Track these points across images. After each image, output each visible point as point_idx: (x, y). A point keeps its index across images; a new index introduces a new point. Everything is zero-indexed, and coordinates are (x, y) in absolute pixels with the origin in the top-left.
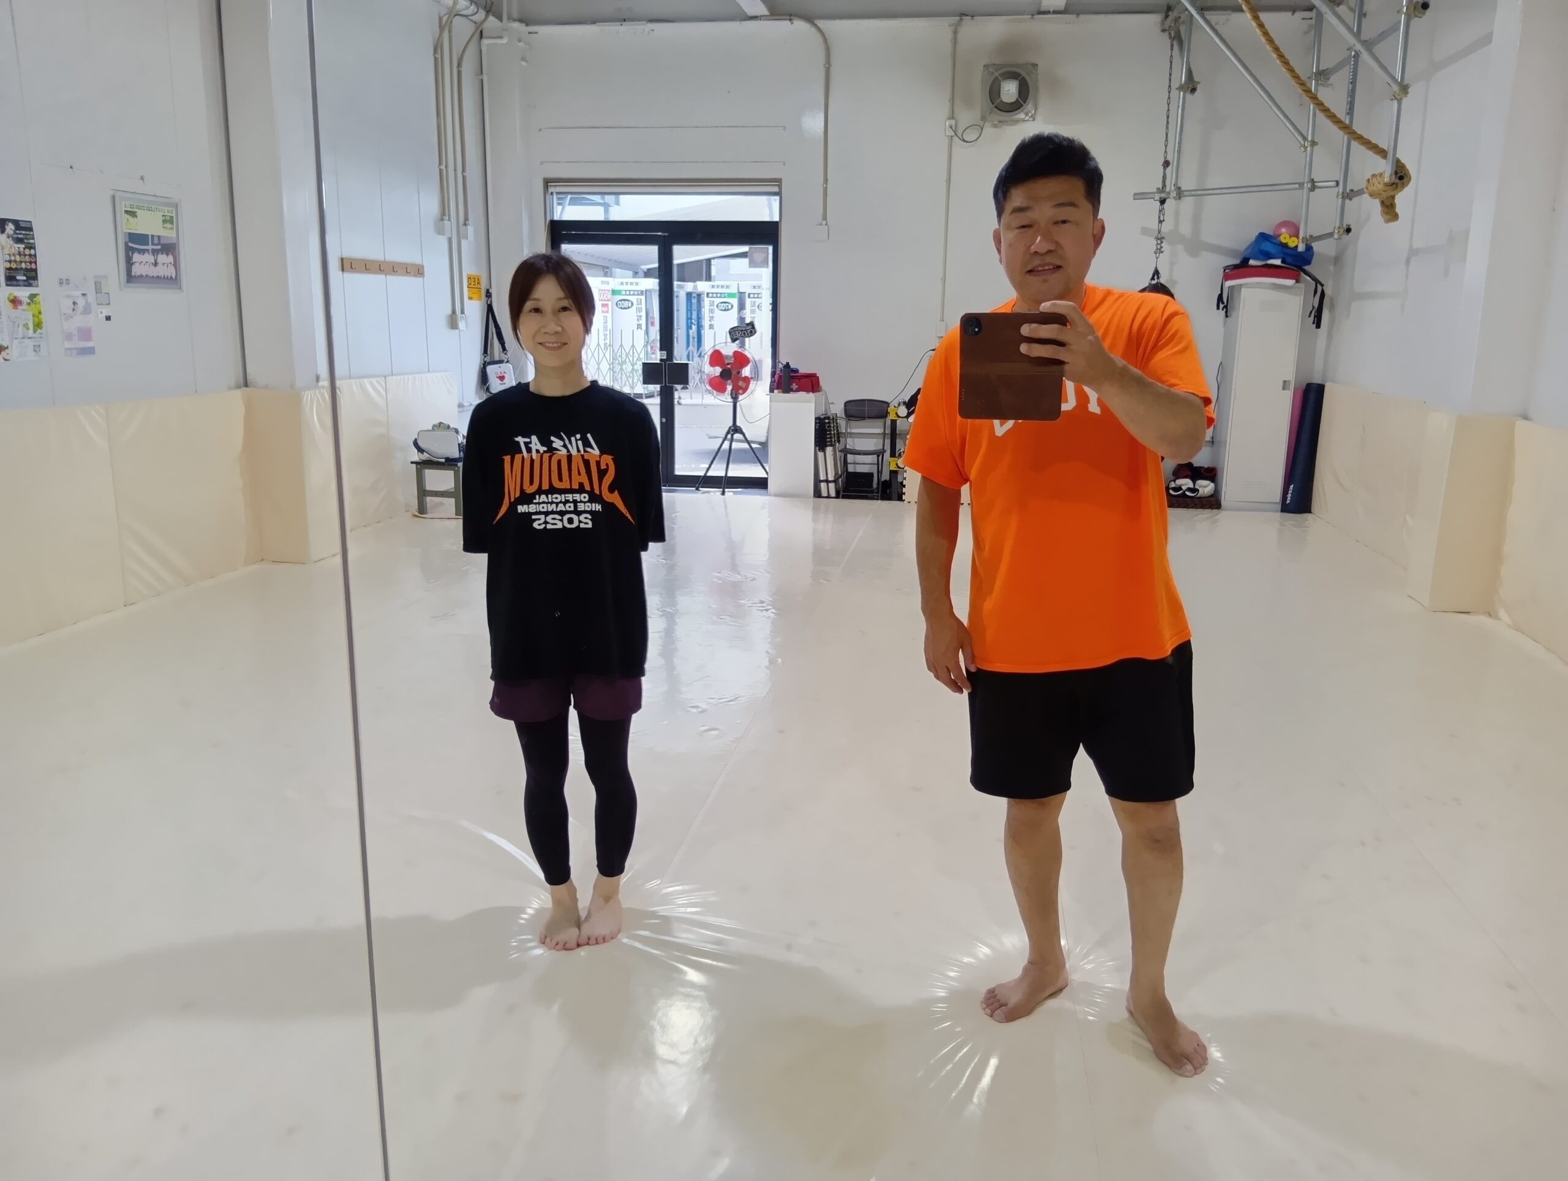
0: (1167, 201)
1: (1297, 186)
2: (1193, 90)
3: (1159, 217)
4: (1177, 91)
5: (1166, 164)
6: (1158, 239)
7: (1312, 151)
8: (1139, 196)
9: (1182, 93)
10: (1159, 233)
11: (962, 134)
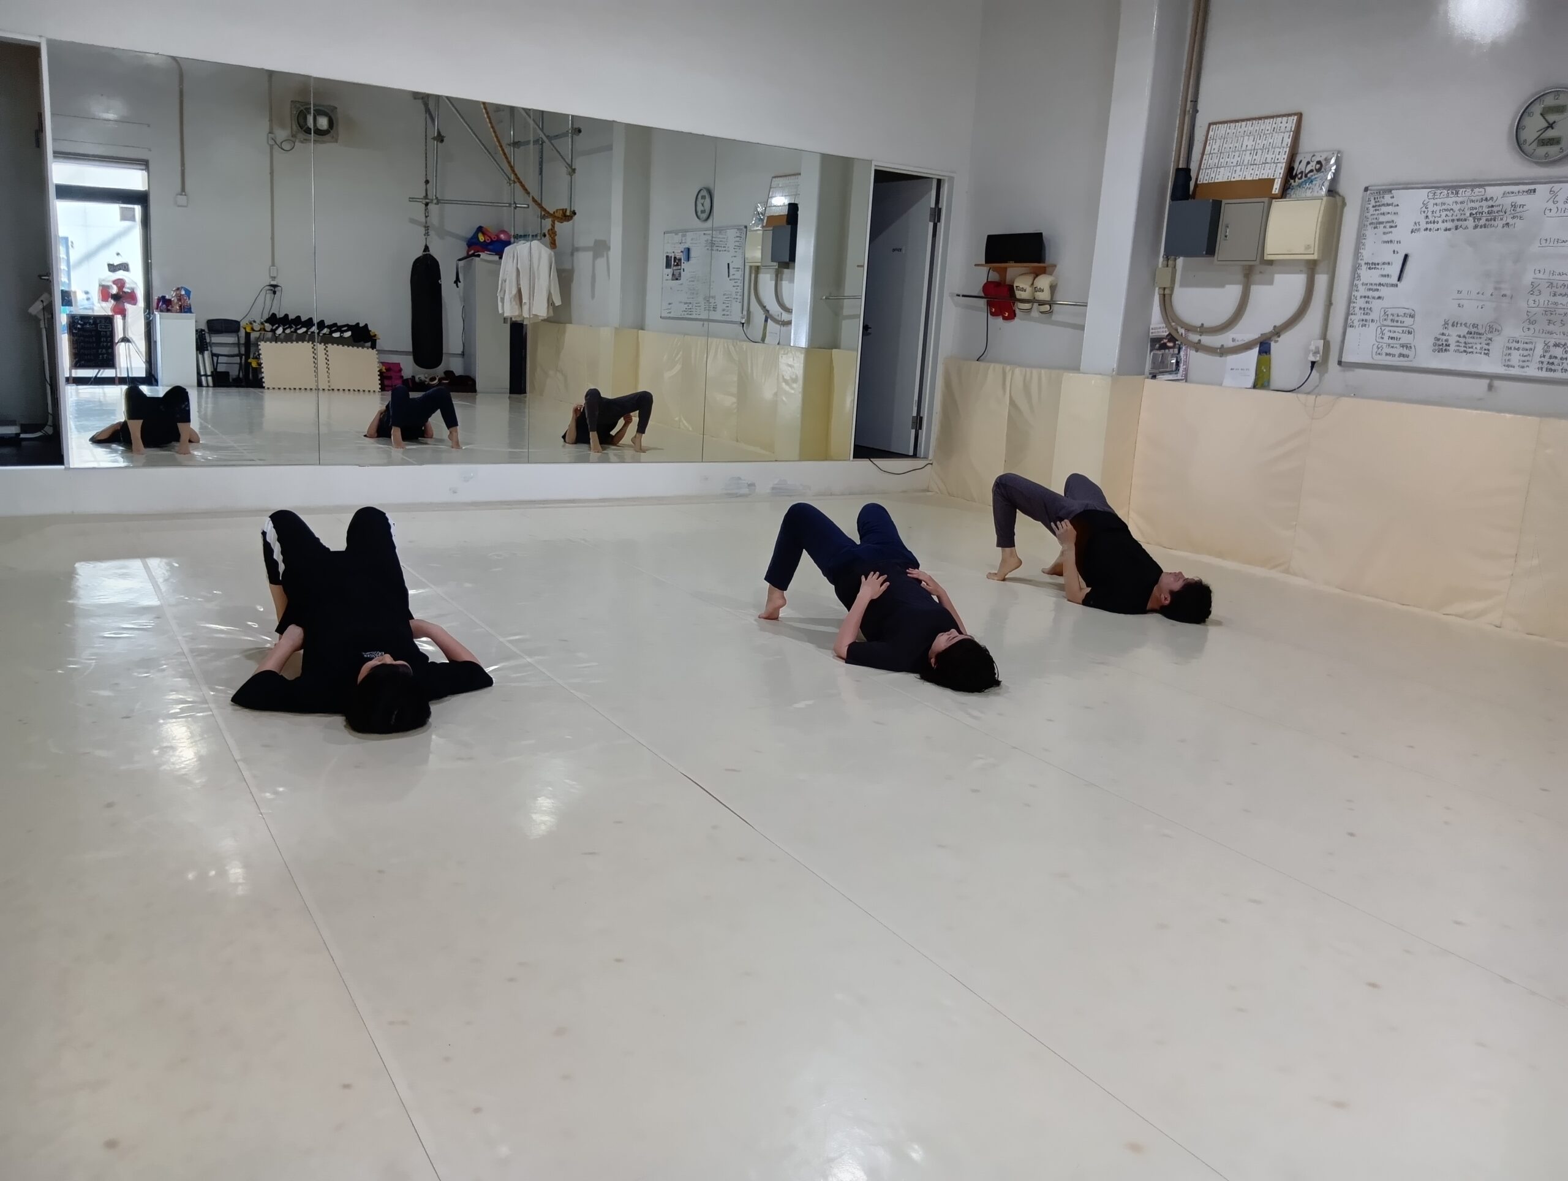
0: (430, 204)
1: (507, 205)
2: (442, 141)
3: (425, 214)
4: (432, 140)
5: (427, 182)
6: (425, 227)
7: (514, 186)
8: (412, 199)
9: (435, 142)
10: (426, 223)
11: (282, 142)
